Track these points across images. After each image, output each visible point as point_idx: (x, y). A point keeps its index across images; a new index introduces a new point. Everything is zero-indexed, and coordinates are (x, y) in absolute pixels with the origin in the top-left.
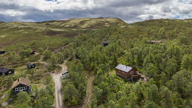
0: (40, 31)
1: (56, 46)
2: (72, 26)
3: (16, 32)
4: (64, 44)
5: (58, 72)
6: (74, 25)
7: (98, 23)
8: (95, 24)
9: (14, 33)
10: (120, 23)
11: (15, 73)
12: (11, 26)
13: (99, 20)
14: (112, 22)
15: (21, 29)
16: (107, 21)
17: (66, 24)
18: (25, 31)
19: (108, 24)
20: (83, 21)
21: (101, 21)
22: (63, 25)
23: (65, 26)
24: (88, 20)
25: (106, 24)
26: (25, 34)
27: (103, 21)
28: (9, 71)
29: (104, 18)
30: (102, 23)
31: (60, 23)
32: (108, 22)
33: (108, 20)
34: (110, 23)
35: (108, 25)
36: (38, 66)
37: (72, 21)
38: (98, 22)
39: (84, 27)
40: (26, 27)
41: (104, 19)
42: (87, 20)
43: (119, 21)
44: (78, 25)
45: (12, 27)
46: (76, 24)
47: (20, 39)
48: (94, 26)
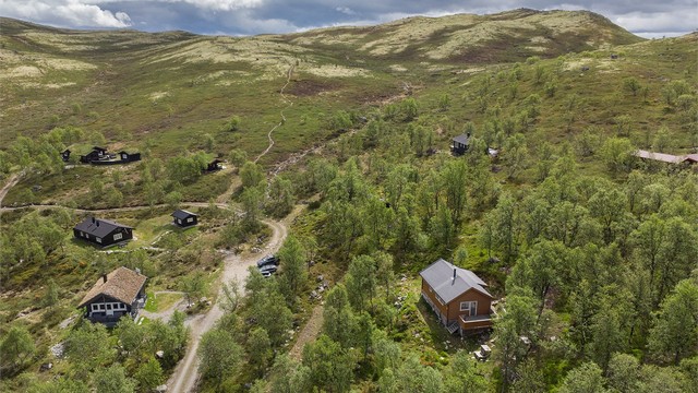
0: (272, 79)
1: (299, 142)
2: (398, 51)
3: (198, 79)
4: (330, 132)
5: (253, 252)
6: (406, 46)
7: (501, 36)
8: (489, 42)
9: (191, 85)
10: (600, 36)
11: (135, 238)
12: (193, 56)
13: (509, 23)
14: (563, 31)
15: (221, 66)
16: (543, 28)
17: (381, 41)
18: (226, 76)
19: (544, 41)
20: (446, 30)
21: (517, 30)
22: (369, 45)
23: (373, 52)
24: (465, 24)
25: (535, 40)
26: (223, 89)
27: (525, 26)
28: (115, 232)
29: (538, 12)
30: (517, 35)
31: (362, 36)
32: (546, 32)
33: (548, 23)
34: (555, 34)
35: (540, 44)
36: (209, 219)
37: (403, 32)
38: (505, 32)
39: (439, 57)
40: (237, 59)
41: (535, 18)
42: (460, 23)
43: (595, 26)
44: (420, 46)
45: (194, 60)
46: (414, 40)
47: (202, 107)
48: (481, 51)
